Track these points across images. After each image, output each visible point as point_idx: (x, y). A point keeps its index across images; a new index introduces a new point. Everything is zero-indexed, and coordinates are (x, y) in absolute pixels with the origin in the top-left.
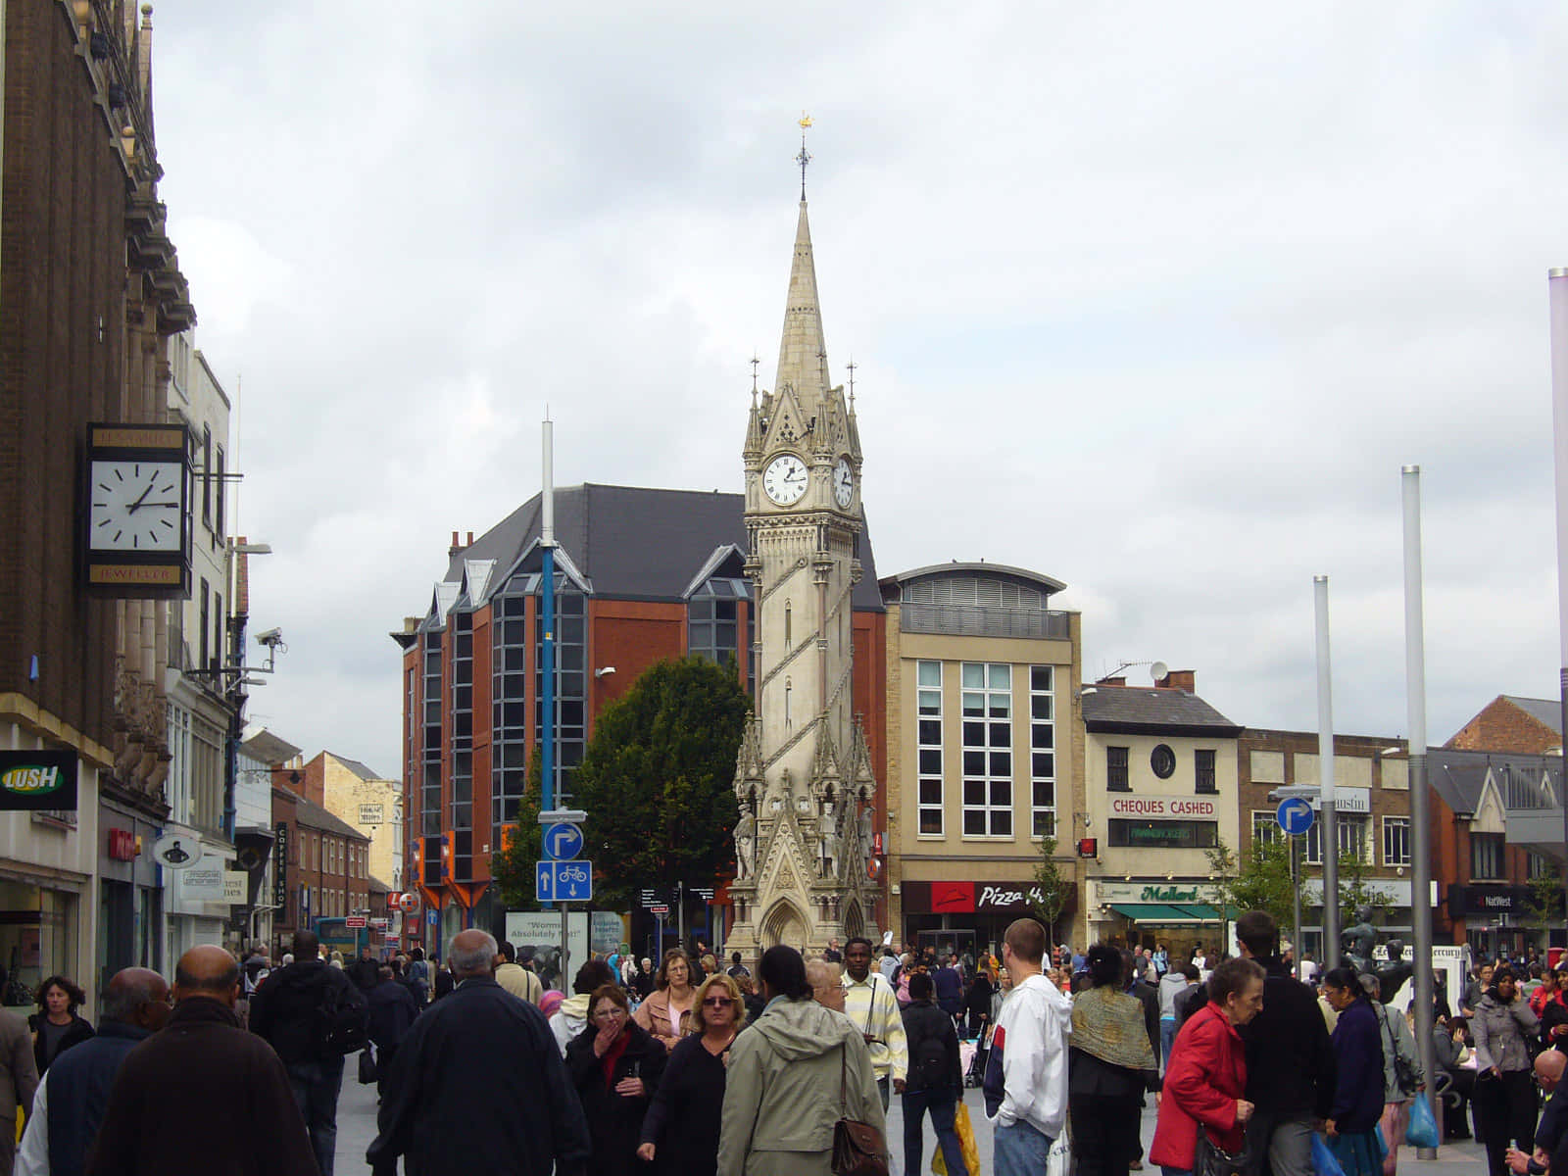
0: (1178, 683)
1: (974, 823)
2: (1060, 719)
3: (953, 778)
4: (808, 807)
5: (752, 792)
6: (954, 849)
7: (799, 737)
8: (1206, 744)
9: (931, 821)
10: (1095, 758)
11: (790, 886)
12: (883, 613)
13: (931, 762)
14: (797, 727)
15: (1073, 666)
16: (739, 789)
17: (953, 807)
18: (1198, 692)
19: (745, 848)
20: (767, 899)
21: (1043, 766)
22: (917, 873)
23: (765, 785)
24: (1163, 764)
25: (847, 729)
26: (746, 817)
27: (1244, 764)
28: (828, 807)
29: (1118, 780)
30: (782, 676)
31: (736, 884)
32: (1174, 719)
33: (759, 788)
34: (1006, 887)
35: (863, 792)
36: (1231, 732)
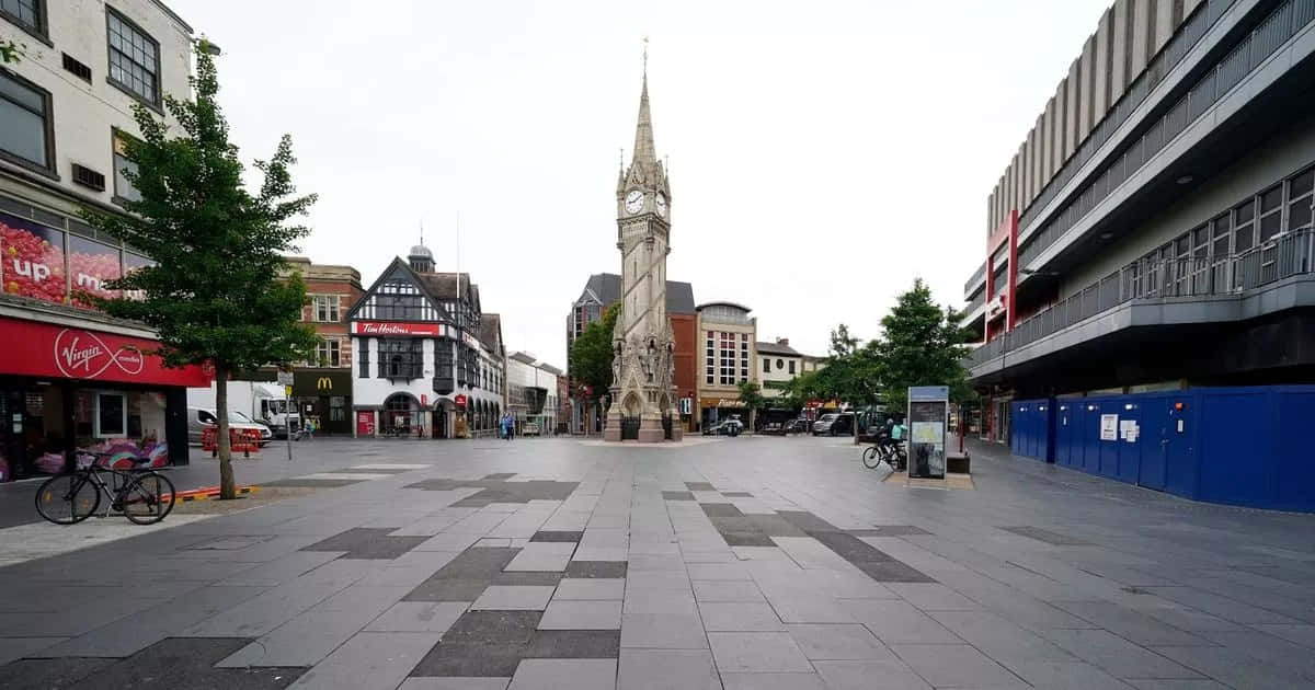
0: (784, 342)
1: (723, 381)
2: (749, 350)
3: (717, 367)
4: (644, 352)
5: (620, 345)
6: (716, 388)
7: (640, 319)
8: (792, 359)
9: (710, 380)
10: (760, 360)
11: (635, 386)
12: (696, 316)
13: (711, 362)
14: (639, 315)
15: (754, 334)
16: (615, 344)
17: (717, 376)
18: (790, 345)
19: (616, 370)
20: (625, 392)
21: (744, 364)
22: (705, 395)
23: (625, 342)
24: (780, 364)
25: (663, 317)
26: (617, 357)
27: (803, 366)
28: (652, 350)
29: (767, 369)
30: (632, 293)
31: (613, 386)
32: (781, 351)
33: (623, 344)
34: (729, 400)
35: (670, 347)
36: (799, 356)
